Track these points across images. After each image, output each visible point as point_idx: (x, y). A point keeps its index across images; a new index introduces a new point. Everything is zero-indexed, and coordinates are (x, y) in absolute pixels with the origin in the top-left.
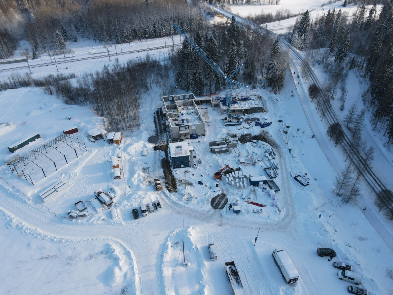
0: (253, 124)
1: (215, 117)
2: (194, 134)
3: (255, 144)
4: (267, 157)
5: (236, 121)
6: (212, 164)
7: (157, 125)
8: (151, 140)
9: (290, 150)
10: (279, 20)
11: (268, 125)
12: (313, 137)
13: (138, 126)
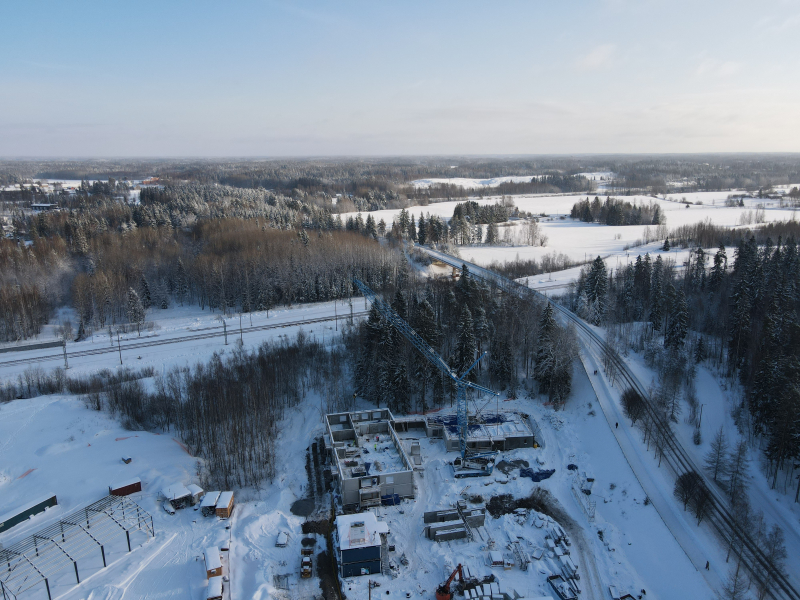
0: (516, 472)
1: (435, 457)
2: (390, 496)
3: (522, 519)
4: (552, 550)
5: (479, 466)
6: (431, 566)
7: (313, 474)
8: (297, 509)
9: (600, 533)
10: (548, 272)
11: (548, 474)
12: (646, 502)
13: (271, 476)
